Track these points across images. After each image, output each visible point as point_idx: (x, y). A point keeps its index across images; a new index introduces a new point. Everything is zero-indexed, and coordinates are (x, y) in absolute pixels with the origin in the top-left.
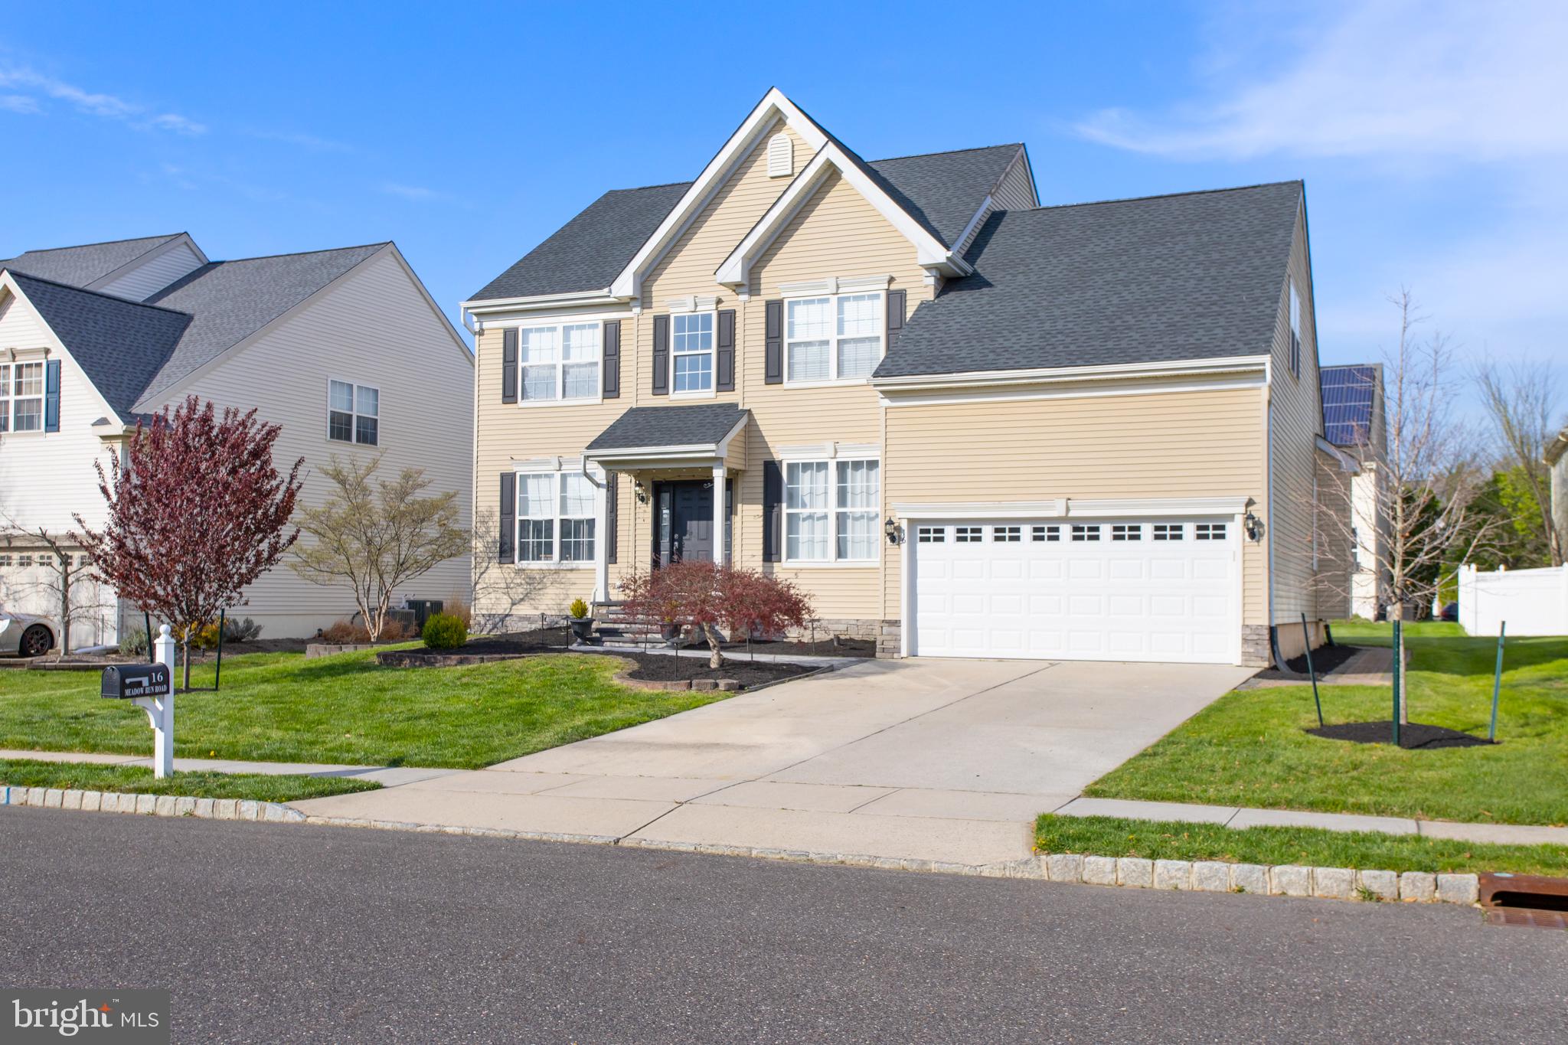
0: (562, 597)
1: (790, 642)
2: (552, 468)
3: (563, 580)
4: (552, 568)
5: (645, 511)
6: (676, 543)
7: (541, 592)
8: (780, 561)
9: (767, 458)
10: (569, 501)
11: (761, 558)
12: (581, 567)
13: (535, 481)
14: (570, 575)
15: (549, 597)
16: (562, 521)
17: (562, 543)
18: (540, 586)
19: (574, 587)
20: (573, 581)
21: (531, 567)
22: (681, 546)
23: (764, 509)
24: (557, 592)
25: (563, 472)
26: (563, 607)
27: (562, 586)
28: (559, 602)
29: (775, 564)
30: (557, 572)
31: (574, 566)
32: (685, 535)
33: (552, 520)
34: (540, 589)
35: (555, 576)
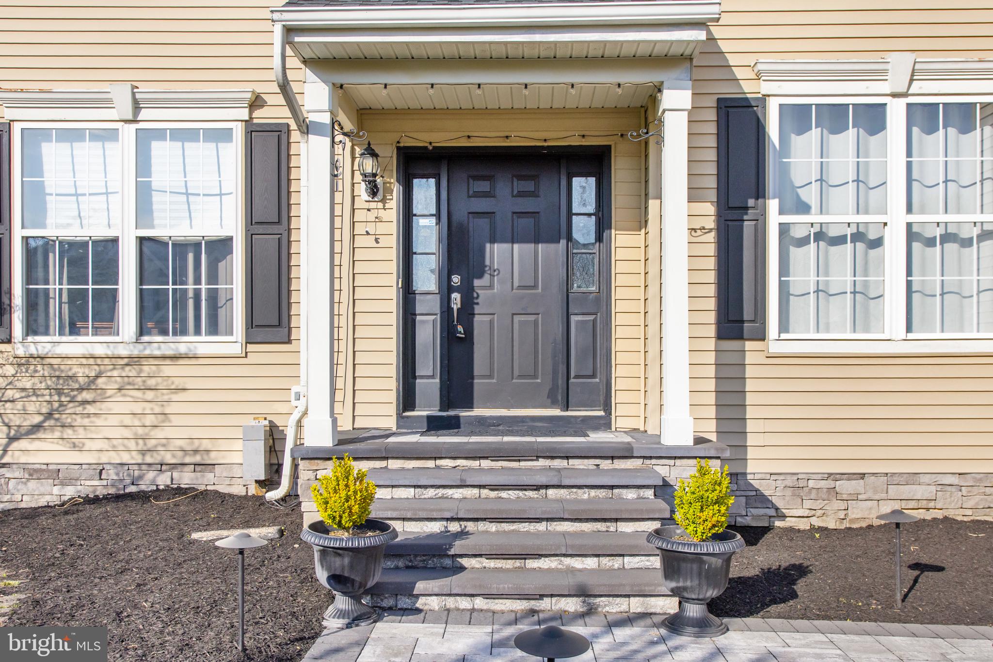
0: (149, 420)
1: (791, 530)
2: (113, 114)
3: (151, 382)
4: (123, 351)
5: (378, 219)
6: (456, 296)
7: (90, 409)
8: (762, 337)
9: (727, 91)
10: (156, 198)
11: (712, 331)
12: (202, 350)
13: (64, 148)
14: (169, 370)
15: (113, 420)
16: (142, 241)
17: (142, 295)
18: (86, 395)
19: (181, 396)
20: (179, 383)
21: (62, 350)
22: (469, 303)
23: (719, 215)
24: (138, 408)
25: (141, 125)
26: (151, 443)
27: (150, 395)
28: (140, 431)
29: (749, 345)
30: (134, 361)
31: (183, 349)
32: (480, 276)
33: (115, 241)
34: (85, 402)
35: (129, 371)
